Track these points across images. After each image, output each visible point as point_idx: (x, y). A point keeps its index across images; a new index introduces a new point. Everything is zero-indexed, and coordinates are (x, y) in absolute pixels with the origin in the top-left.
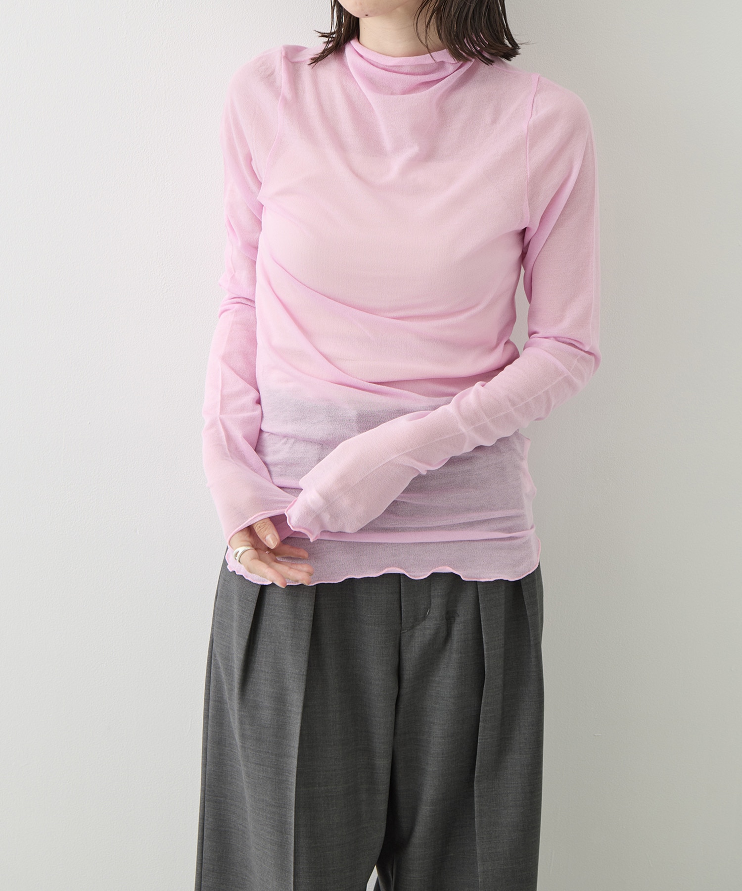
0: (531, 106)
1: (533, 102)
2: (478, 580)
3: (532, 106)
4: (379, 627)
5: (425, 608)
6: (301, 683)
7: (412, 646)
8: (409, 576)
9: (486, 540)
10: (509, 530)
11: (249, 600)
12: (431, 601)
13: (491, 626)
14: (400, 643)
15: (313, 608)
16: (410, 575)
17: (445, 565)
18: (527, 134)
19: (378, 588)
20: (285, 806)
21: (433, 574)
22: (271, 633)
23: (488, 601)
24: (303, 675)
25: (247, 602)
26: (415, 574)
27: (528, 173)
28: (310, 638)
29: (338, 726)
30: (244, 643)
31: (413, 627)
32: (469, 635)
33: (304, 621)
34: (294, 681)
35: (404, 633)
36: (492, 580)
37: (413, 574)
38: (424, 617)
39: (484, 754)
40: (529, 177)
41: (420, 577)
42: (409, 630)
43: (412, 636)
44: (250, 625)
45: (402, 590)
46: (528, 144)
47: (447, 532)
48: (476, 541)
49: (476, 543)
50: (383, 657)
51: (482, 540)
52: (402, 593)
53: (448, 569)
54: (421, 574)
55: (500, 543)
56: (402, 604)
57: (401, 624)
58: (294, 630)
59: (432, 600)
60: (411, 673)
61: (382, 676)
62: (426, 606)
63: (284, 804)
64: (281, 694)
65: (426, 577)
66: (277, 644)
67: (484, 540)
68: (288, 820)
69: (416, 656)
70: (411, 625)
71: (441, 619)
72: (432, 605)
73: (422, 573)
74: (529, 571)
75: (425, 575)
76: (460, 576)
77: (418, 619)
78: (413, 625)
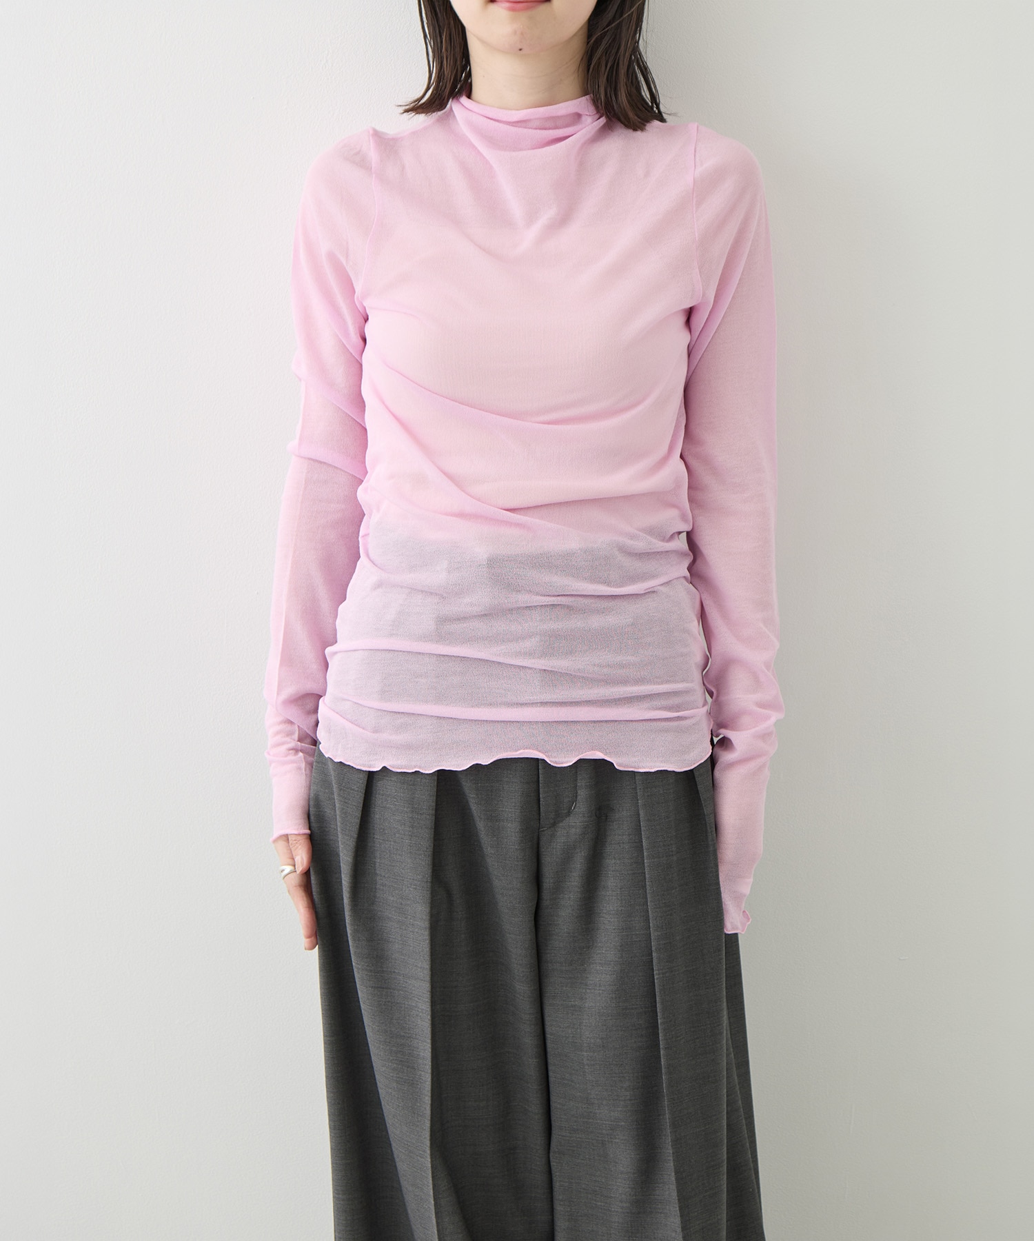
0: (693, 155)
1: (695, 151)
2: (636, 770)
3: (695, 156)
4: (512, 824)
5: (569, 801)
6: (425, 892)
7: (553, 848)
8: (549, 763)
9: (648, 720)
10: (677, 708)
11: (353, 790)
12: (577, 793)
13: (653, 827)
14: (538, 844)
15: (435, 798)
16: (551, 761)
17: (597, 750)
18: (693, 189)
19: (511, 776)
20: (417, 1036)
21: (580, 760)
22: (384, 830)
23: (648, 796)
24: (427, 882)
25: (352, 791)
26: (557, 760)
27: (697, 235)
28: (432, 836)
29: (463, 936)
30: (351, 843)
31: (554, 825)
32: (624, 837)
33: (424, 816)
34: (415, 889)
35: (543, 831)
36: (653, 770)
37: (553, 760)
38: (569, 812)
39: (665, 993)
40: (697, 239)
41: (562, 763)
42: (550, 827)
43: (553, 836)
44: (358, 821)
45: (540, 779)
46: (694, 201)
47: (598, 709)
48: (635, 721)
49: (634, 723)
50: (518, 861)
51: (642, 720)
52: (540, 782)
53: (599, 755)
54: (564, 760)
55: (664, 724)
56: (541, 796)
57: (540, 820)
58: (412, 827)
59: (579, 792)
60: (551, 881)
61: (517, 885)
62: (570, 799)
63: (416, 1035)
64: (401, 904)
65: (571, 764)
66: (392, 843)
67: (645, 720)
68: (421, 1053)
69: (557, 860)
70: (552, 821)
71: (589, 815)
72: (579, 797)
73: (566, 759)
74: (702, 759)
75: (570, 762)
76: (613, 764)
77: (560, 815)
78: (555, 822)
